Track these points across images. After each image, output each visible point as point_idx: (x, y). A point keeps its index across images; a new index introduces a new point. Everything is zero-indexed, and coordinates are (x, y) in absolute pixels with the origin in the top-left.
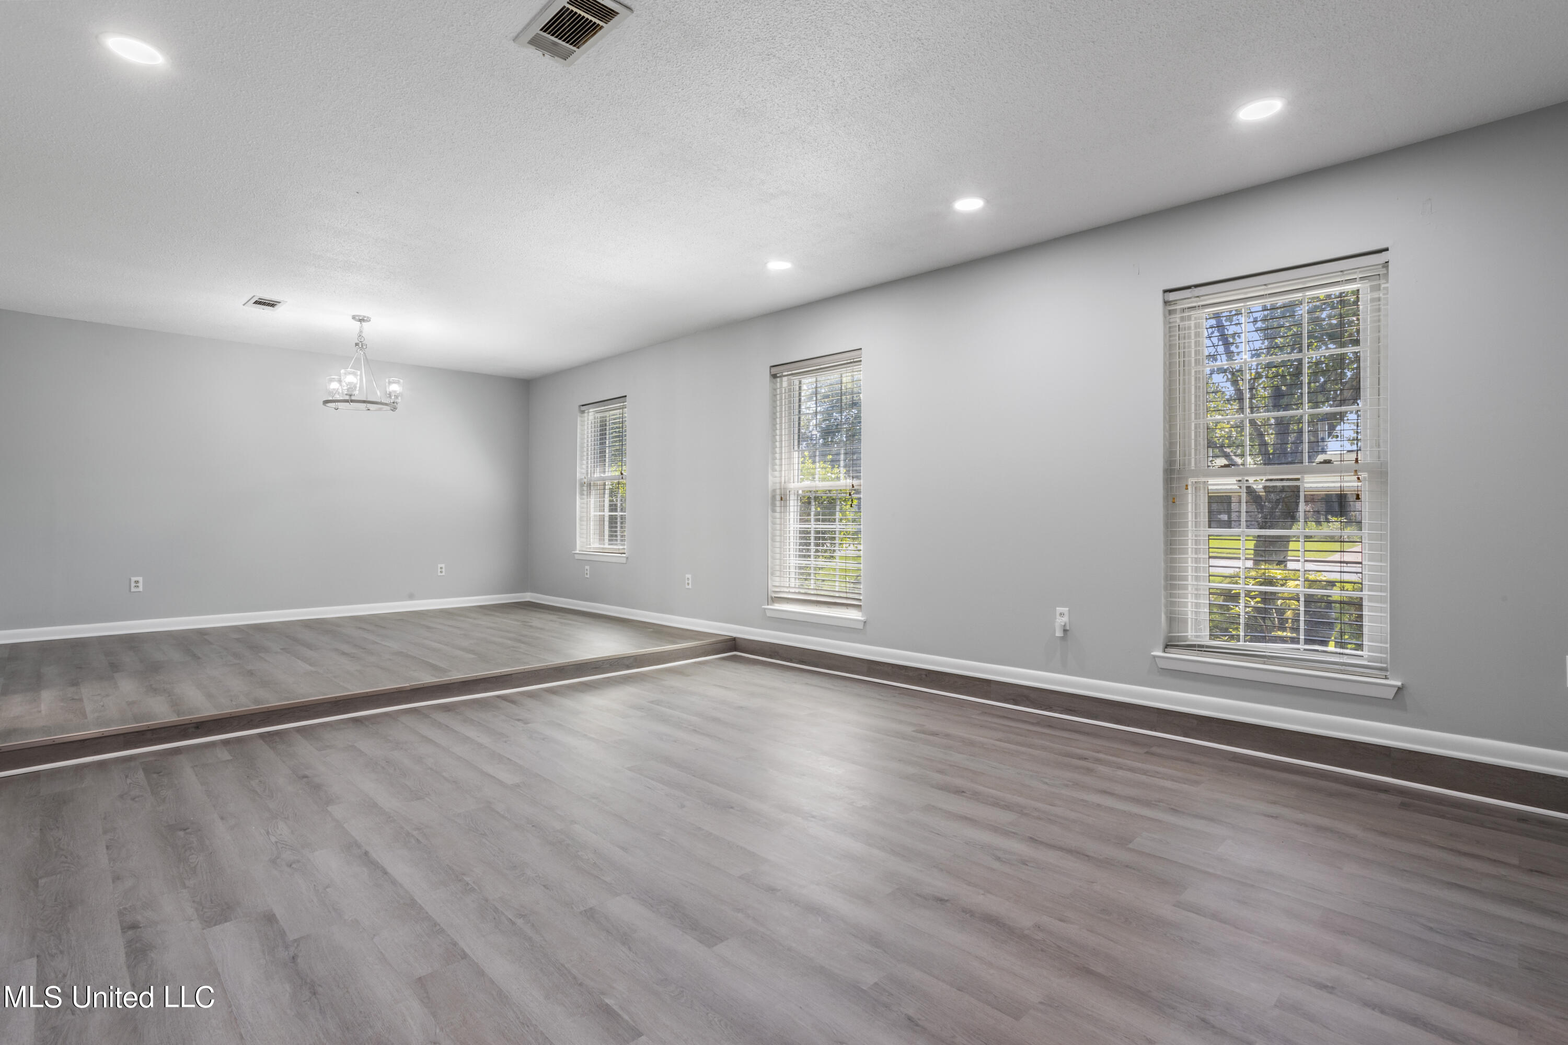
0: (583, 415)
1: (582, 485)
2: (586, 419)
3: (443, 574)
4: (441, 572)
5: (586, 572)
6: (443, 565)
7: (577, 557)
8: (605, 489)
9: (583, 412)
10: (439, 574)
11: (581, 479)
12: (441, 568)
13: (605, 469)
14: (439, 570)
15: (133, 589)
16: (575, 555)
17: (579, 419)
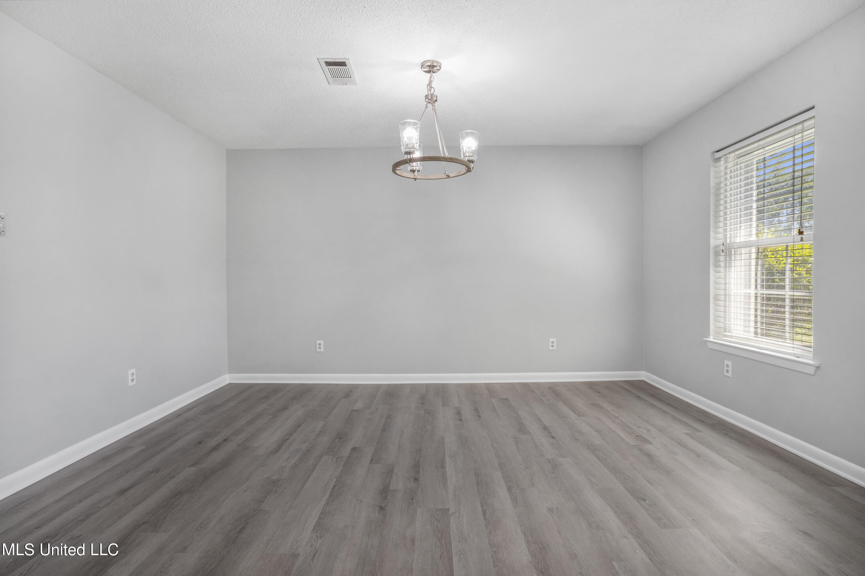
0: (717, 164)
1: (717, 254)
2: (722, 168)
3: (555, 348)
4: (553, 346)
5: (726, 368)
6: (554, 340)
7: (710, 346)
8: (750, 259)
9: (718, 159)
10: (551, 348)
11: (716, 247)
12: (553, 342)
13: (751, 231)
14: (551, 344)
15: (318, 350)
16: (707, 343)
17: (712, 170)
